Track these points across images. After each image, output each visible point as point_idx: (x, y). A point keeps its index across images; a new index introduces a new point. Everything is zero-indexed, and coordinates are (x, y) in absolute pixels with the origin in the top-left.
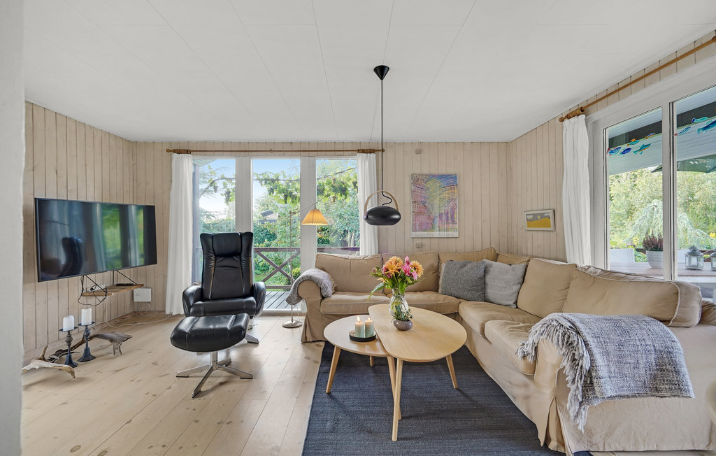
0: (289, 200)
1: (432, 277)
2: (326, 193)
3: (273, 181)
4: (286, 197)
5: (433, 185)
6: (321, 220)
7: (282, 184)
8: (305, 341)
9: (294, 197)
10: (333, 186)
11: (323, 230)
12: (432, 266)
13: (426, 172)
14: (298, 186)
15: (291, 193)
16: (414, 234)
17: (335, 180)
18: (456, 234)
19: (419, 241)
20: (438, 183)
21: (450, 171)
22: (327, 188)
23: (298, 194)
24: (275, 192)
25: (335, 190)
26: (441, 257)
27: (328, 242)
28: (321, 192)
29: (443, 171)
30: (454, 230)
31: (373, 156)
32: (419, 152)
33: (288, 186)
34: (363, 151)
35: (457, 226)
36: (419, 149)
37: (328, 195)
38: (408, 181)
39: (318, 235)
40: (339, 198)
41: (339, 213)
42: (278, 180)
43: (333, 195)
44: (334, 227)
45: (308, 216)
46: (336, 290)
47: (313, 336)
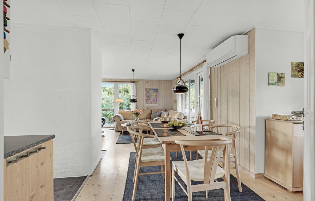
0: (110, 94)
1: (149, 116)
2: (122, 92)
3: (104, 88)
4: (109, 93)
5: (151, 91)
6: (121, 101)
7: (108, 89)
8: (116, 131)
9: (111, 93)
10: (124, 90)
11: (121, 104)
12: (150, 113)
13: (149, 88)
14: (113, 90)
15: (110, 92)
16: (146, 105)
17: (124, 88)
18: (157, 105)
19: (148, 107)
20: (153, 91)
21: (156, 88)
22: (122, 91)
23: (113, 92)
24: (105, 91)
25: (125, 91)
26: (152, 111)
27: (122, 108)
28: (120, 92)
29: (154, 88)
30: (157, 104)
31: (135, 83)
32: (148, 82)
33: (110, 90)
34: (132, 82)
35: (158, 103)
36: (148, 81)
37: (122, 93)
38: (144, 91)
39: (119, 106)
40: (126, 94)
41: (127, 98)
42: (106, 88)
43: (124, 93)
44: (125, 103)
45: (117, 100)
46: (124, 119)
47: (118, 130)
